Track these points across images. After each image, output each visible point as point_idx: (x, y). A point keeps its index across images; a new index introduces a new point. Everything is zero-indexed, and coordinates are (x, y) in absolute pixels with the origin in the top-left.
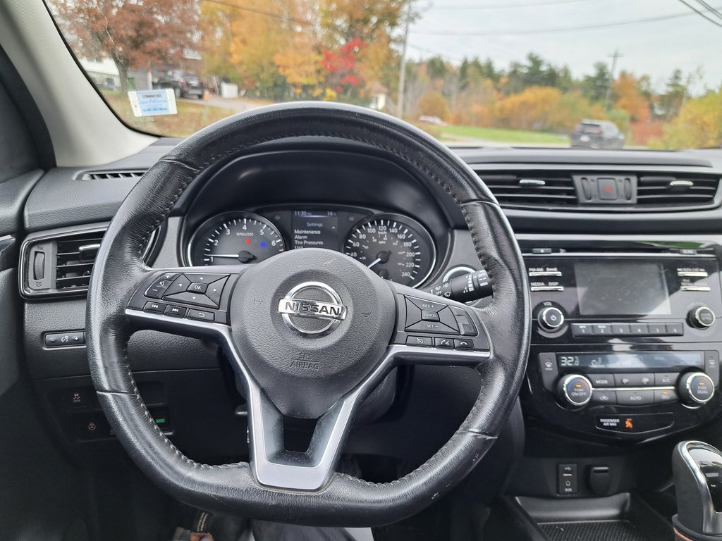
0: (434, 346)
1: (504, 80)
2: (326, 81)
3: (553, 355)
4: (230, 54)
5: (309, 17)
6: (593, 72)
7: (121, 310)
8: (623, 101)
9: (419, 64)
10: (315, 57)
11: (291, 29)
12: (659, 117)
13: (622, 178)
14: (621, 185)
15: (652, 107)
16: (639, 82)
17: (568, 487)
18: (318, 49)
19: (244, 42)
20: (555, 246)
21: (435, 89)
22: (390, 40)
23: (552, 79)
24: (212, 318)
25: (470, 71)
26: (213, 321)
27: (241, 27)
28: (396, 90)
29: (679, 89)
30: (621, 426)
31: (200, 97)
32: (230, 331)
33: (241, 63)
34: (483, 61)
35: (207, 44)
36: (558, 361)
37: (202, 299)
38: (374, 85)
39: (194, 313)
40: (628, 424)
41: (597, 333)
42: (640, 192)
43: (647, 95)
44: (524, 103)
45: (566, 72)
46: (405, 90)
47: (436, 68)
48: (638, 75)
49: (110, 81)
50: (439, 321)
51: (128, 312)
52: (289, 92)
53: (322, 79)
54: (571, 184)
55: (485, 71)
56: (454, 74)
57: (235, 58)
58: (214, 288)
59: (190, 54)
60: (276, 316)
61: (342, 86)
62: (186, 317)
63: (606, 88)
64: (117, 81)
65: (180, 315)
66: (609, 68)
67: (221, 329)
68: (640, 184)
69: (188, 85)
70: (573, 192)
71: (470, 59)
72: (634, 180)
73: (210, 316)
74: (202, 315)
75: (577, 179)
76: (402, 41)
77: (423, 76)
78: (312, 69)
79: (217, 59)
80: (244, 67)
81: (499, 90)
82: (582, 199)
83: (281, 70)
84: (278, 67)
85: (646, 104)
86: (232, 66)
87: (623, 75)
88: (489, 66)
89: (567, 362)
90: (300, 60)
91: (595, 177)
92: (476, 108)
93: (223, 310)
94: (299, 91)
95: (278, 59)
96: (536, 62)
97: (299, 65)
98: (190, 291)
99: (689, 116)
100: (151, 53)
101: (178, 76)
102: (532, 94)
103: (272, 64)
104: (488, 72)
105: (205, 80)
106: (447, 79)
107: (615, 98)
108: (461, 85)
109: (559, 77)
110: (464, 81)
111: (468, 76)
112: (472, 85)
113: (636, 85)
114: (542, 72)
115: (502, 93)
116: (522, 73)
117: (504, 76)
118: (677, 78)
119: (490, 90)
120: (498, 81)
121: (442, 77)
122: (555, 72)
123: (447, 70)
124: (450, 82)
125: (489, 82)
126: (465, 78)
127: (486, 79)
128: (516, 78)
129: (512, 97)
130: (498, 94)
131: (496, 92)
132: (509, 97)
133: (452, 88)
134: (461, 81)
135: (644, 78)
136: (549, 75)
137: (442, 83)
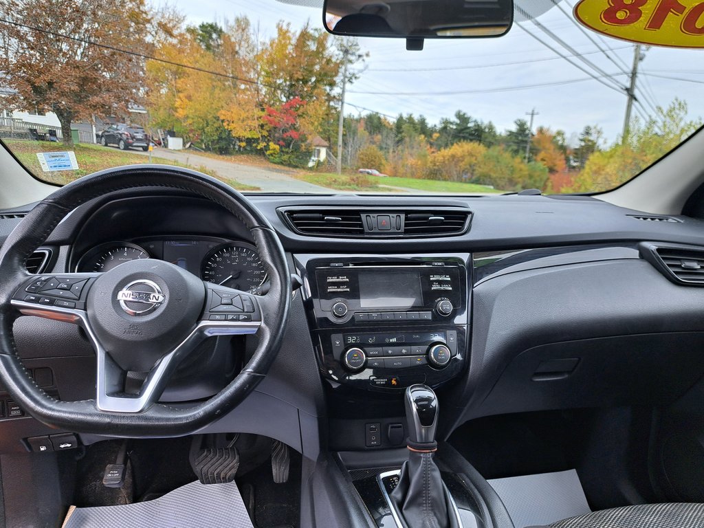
0: (227, 320)
1: (436, 135)
2: (269, 135)
3: (341, 336)
4: (175, 109)
5: (252, 75)
6: (514, 128)
7: (8, 301)
8: (542, 155)
9: (358, 120)
10: (258, 112)
11: (235, 86)
12: (574, 167)
13: (395, 215)
14: (393, 221)
15: (567, 160)
16: (555, 137)
17: (374, 441)
18: (260, 105)
19: (189, 98)
20: (346, 261)
21: (374, 143)
22: (330, 98)
23: (479, 134)
24: (73, 306)
25: (405, 127)
26: (74, 308)
27: (187, 84)
28: (336, 143)
29: (590, 143)
30: (389, 383)
31: (146, 149)
32: (87, 315)
33: (187, 117)
34: (416, 117)
35: (152, 99)
36: (345, 340)
37: (68, 294)
38: (315, 139)
39: (60, 303)
40: (394, 382)
41: (371, 319)
42: (406, 225)
43: (563, 148)
44: (453, 156)
45: (491, 127)
46: (345, 143)
47: (374, 124)
48: (554, 130)
49: (53, 133)
50: (232, 304)
51: (13, 302)
52: (234, 145)
53: (265, 133)
54: (360, 219)
55: (418, 127)
56: (391, 129)
57: (181, 113)
58: (77, 287)
59: (134, 109)
60: (115, 302)
61: (284, 140)
62: (55, 305)
63: (526, 142)
64: (59, 133)
65: (51, 303)
66: (528, 124)
67: (80, 313)
68: (407, 219)
69: (133, 138)
70: (361, 225)
71: (405, 116)
72: (403, 216)
73: (73, 305)
74: (66, 304)
75: (363, 216)
76: (340, 99)
77: (361, 130)
78: (256, 124)
79: (162, 114)
80: (190, 121)
81: (431, 144)
82: (366, 230)
83: (225, 124)
84: (223, 121)
85: (563, 156)
86: (177, 120)
87: (541, 131)
88: (423, 122)
89: (351, 340)
90: (244, 115)
91: (376, 215)
92: (411, 161)
93: (83, 301)
94: (243, 144)
95: (222, 114)
96: (463, 118)
97: (243, 121)
98: (59, 289)
99: (594, 168)
100: (95, 107)
101: (122, 129)
102: (461, 148)
103: (217, 119)
104: (421, 127)
105: (150, 133)
106: (385, 133)
107: (534, 151)
108: (397, 139)
109: (485, 132)
110: (400, 135)
111: (403, 131)
112: (407, 139)
113: (552, 139)
114: (469, 128)
115: (435, 146)
116: (452, 128)
117: (436, 131)
118: (587, 133)
119: (423, 144)
120: (431, 136)
121: (379, 132)
122: (481, 128)
123: (384, 125)
124: (387, 136)
125: (423, 136)
126: (401, 133)
127: (420, 134)
128: (446, 133)
129: (443, 150)
130: (431, 147)
131: (429, 146)
132: (440, 150)
133: (389, 142)
134: (397, 136)
135: (559, 133)
136: (476, 130)
137: (379, 137)
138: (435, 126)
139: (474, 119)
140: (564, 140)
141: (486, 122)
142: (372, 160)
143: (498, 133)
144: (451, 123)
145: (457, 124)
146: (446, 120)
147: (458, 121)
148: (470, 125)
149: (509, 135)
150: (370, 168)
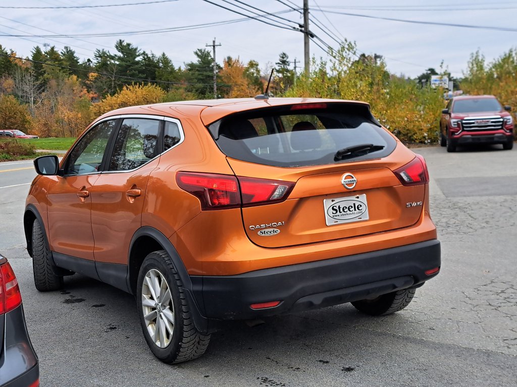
1: (93, 75)
6: (196, 60)
16: (247, 69)
23: (151, 70)
25: (46, 65)
29: (288, 74)
34: (60, 50)
43: (259, 81)
45: (166, 61)
55: (66, 63)
56: (27, 69)
63: (211, 78)
66: (212, 55)
71: (44, 50)
81: (89, 88)
87: (229, 62)
88: (70, 55)
96: (127, 51)
104: (70, 64)
106: (18, 76)
107: (225, 89)
108: (39, 82)
109: (160, 68)
110: (41, 77)
111: (45, 72)
112: (53, 82)
113: (245, 73)
114: (138, 63)
115: (93, 89)
116: (114, 64)
117: (92, 70)
118: (284, 62)
119: (77, 88)
120: (86, 76)
121: (9, 74)
122: (153, 61)
123: (16, 64)
124: (22, 80)
125: (75, 77)
126: (42, 74)
127: (70, 74)
128: (107, 71)
129: (109, 97)
130: (88, 92)
131: (85, 90)
132: (105, 98)
133: (27, 88)
134: (37, 79)
135: (252, 64)
136: (146, 65)
137: (10, 81)
138: (89, 60)
139: (141, 52)
140: (258, 71)
141: (158, 55)
142: (10, 117)
143: (176, 68)
144: (112, 58)
145: (119, 59)
146: (104, 53)
147: (120, 54)
148: (137, 59)
149: (190, 70)
150: (10, 128)
